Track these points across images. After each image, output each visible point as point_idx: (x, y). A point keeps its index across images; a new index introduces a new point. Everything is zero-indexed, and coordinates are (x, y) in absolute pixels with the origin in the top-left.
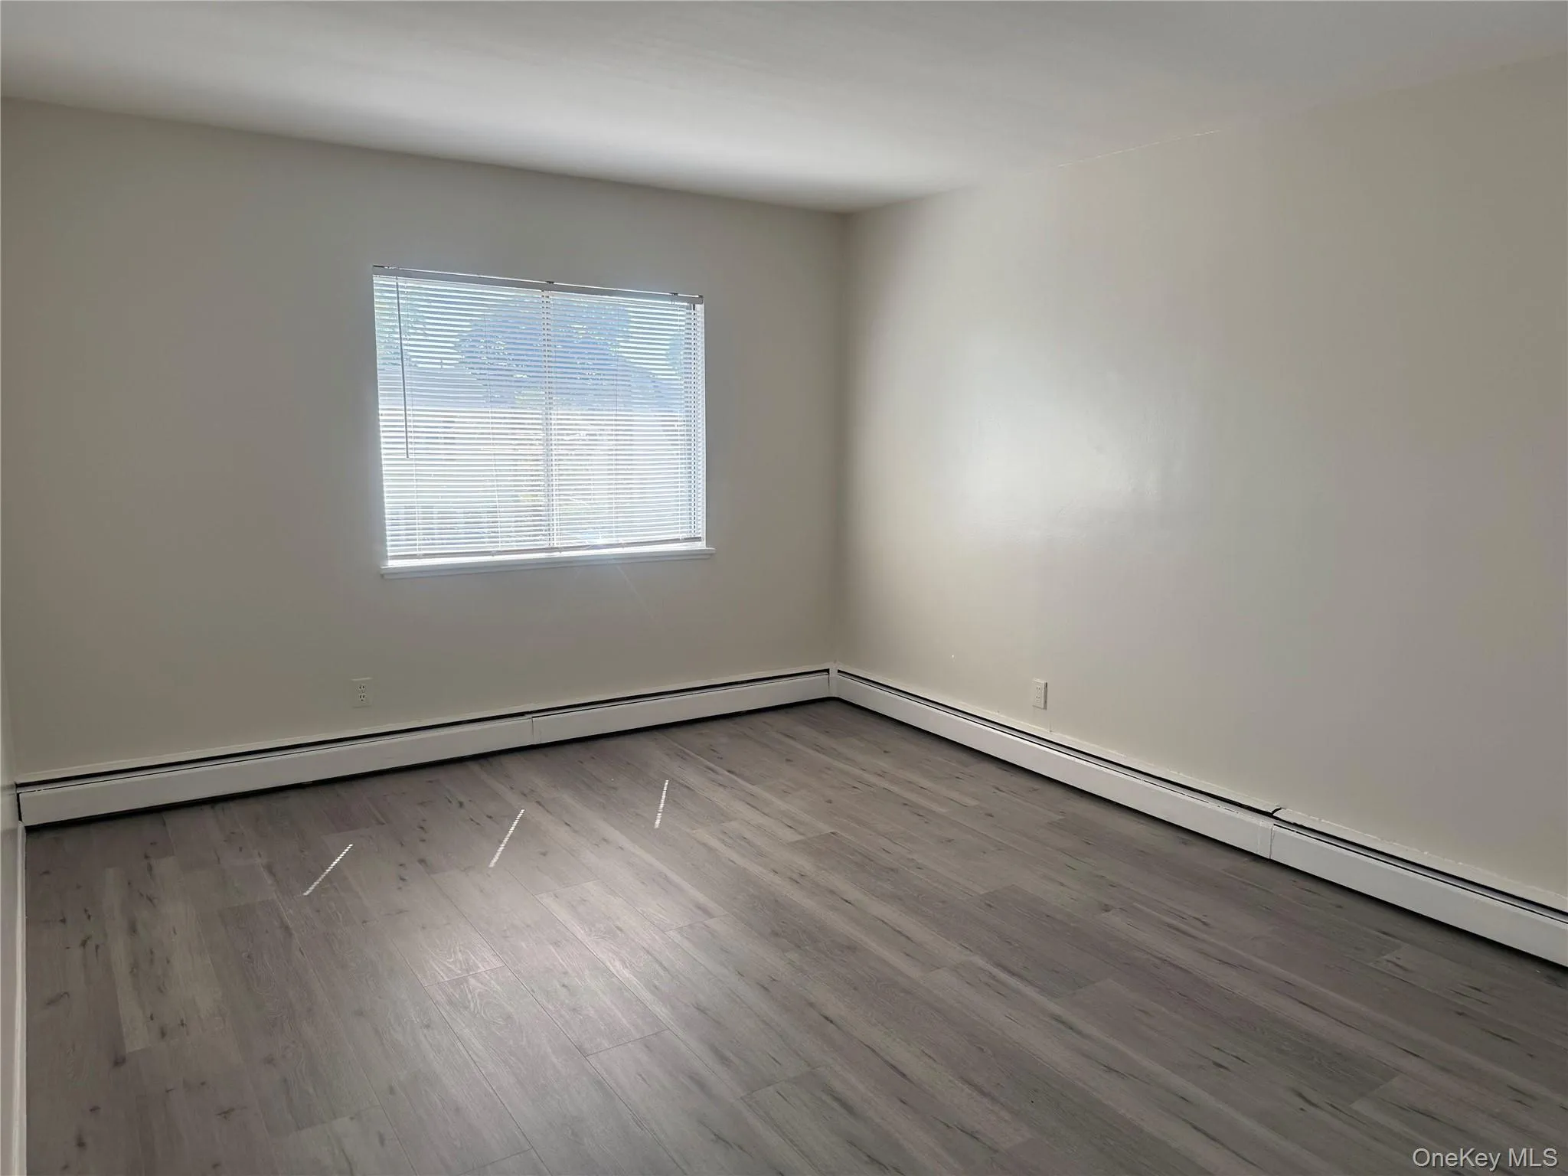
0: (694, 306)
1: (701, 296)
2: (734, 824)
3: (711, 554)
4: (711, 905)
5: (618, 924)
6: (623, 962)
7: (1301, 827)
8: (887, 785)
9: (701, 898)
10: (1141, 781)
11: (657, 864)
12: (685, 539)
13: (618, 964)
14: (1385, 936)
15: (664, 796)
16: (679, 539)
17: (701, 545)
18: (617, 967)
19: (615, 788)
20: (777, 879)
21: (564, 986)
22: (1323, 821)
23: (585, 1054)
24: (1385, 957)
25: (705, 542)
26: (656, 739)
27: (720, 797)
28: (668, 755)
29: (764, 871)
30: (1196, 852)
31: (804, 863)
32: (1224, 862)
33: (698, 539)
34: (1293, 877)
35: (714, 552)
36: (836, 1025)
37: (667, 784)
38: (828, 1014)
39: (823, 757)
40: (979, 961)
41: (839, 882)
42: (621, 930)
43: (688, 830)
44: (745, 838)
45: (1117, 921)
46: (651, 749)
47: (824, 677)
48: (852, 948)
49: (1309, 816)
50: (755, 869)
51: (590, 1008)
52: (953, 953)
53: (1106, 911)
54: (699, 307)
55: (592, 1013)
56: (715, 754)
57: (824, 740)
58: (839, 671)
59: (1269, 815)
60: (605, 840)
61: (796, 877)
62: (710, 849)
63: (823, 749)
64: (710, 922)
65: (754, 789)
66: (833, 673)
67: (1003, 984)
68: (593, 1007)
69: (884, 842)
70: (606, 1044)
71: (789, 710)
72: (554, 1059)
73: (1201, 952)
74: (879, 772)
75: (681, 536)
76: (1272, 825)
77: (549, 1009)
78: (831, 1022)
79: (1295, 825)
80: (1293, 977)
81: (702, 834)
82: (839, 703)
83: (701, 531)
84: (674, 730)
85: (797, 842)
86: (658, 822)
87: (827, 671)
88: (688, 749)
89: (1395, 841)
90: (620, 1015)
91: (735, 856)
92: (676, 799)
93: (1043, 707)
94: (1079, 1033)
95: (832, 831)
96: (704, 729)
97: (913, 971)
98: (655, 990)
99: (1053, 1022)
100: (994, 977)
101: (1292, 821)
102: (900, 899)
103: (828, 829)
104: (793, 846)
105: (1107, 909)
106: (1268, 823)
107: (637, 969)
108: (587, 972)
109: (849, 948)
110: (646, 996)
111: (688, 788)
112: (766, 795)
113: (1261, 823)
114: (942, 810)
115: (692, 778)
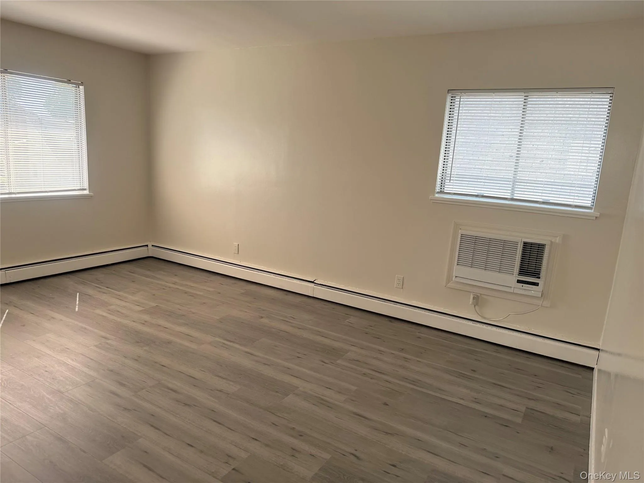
0: (79, 86)
1: (82, 83)
2: (113, 307)
3: (91, 196)
4: (108, 336)
5: (66, 347)
6: (72, 360)
7: (322, 285)
8: (177, 287)
9: (103, 334)
10: (272, 276)
11: (80, 324)
12: (79, 189)
13: (69, 360)
14: (347, 315)
15: (78, 299)
16: (75, 189)
17: (86, 192)
18: (70, 362)
19: (53, 298)
20: (135, 324)
21: (46, 371)
22: (329, 282)
23: (62, 393)
24: (346, 321)
25: (88, 190)
26: (69, 277)
27: (104, 297)
28: (76, 283)
29: (129, 322)
30: (291, 298)
31: (146, 317)
32: (299, 299)
33: (85, 189)
34: (319, 301)
35: (93, 195)
36: (167, 367)
37: (78, 294)
38: (162, 364)
39: (149, 279)
40: (218, 339)
41: (162, 322)
42: (68, 349)
43: (92, 311)
44: (119, 311)
45: (265, 321)
46: (68, 281)
47: (145, 248)
48: (169, 342)
49: (325, 281)
50: (125, 322)
51: (61, 377)
52: (209, 338)
53: (262, 318)
54: (81, 87)
55: (62, 378)
56: (99, 281)
57: (148, 273)
58: (152, 246)
59: (313, 282)
60: (53, 318)
61: (143, 322)
62: (103, 316)
63: (148, 276)
64: (109, 341)
65: (121, 293)
66: (150, 246)
67: (227, 345)
68: (62, 376)
69: (178, 306)
70: (71, 388)
71: (131, 262)
72: (48, 396)
73: (292, 326)
74: (174, 283)
75: (76, 188)
76: (313, 286)
77: (41, 380)
78: (165, 366)
79: (320, 284)
80: (320, 330)
81: (98, 311)
82: (153, 259)
83: (86, 185)
84: (77, 273)
85: (142, 310)
86: (77, 309)
87: (147, 246)
88: (86, 280)
89: (349, 286)
90: (74, 377)
91: (115, 318)
92: (84, 300)
93: (237, 253)
94: (255, 356)
95: (157, 305)
96: (93, 272)
97: (194, 346)
98: (88, 367)
99: (246, 354)
100: (224, 344)
101: (320, 283)
102: (187, 324)
103: (154, 305)
104: (141, 311)
105: (262, 317)
106: (312, 285)
107: (79, 361)
108: (56, 365)
109: (168, 343)
110: (85, 370)
111: (89, 295)
112: (125, 295)
113: (310, 285)
114: (201, 293)
115: (90, 291)
